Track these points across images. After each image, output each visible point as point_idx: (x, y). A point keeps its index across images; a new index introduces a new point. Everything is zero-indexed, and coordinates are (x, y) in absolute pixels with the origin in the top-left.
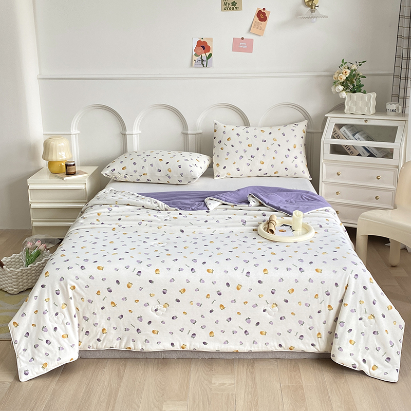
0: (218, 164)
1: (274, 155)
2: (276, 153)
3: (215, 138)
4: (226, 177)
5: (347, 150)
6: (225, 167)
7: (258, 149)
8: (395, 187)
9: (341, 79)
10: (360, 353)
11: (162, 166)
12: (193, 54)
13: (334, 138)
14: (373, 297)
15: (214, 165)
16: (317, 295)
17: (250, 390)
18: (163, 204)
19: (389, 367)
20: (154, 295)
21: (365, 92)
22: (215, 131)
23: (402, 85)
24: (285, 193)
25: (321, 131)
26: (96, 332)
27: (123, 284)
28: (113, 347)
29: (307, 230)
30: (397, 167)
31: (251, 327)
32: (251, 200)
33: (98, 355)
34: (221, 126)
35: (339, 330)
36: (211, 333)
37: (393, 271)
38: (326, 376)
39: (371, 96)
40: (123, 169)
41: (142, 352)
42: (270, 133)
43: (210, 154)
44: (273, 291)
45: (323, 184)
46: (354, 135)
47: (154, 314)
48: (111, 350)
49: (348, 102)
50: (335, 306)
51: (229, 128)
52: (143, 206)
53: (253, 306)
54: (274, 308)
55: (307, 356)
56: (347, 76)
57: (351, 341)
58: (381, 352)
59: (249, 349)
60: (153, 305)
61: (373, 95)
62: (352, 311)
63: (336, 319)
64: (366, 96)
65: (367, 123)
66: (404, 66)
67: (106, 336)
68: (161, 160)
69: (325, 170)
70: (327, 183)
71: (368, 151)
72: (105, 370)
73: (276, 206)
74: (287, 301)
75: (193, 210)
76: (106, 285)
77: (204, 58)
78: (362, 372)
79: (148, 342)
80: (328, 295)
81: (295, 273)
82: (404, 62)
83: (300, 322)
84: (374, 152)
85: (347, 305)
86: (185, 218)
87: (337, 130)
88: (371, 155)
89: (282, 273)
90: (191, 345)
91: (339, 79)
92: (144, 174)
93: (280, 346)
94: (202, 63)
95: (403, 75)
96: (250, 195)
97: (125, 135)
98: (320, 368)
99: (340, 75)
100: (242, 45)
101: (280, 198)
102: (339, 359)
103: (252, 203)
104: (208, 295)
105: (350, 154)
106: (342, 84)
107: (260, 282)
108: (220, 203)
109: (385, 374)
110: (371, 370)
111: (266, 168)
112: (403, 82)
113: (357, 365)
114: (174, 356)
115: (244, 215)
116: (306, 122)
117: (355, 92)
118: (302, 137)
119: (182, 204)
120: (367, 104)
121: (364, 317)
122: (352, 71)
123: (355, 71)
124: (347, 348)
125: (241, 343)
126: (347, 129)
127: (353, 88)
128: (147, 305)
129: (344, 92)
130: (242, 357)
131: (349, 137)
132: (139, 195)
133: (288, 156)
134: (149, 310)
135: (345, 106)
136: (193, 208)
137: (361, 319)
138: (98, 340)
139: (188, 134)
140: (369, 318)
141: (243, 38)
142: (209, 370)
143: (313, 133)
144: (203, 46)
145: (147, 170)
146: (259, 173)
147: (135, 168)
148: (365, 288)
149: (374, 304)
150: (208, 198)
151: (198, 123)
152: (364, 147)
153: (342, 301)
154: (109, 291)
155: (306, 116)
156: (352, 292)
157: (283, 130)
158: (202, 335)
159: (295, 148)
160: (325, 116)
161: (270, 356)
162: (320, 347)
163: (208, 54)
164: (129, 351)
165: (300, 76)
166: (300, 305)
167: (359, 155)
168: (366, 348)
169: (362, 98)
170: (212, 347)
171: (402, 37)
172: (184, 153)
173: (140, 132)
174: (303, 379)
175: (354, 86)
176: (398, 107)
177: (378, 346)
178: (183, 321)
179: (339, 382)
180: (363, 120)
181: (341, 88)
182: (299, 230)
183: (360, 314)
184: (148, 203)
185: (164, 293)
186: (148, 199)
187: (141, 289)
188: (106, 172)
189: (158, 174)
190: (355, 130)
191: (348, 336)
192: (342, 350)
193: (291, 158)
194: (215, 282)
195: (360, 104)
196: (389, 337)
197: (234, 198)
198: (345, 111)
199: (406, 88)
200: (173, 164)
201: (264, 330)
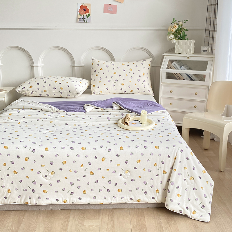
0: (94, 85)
1: (131, 79)
2: (132, 78)
3: (92, 68)
4: (100, 94)
5: (176, 76)
6: (99, 87)
7: (120, 76)
8: (206, 99)
9: (173, 30)
10: (184, 203)
11: (57, 85)
12: (78, 14)
13: (169, 69)
14: (193, 165)
15: (92, 86)
16: (156, 164)
17: (110, 229)
18: (55, 108)
19: (204, 212)
20: (44, 166)
21: (187, 40)
22: (93, 64)
23: (211, 36)
24: (137, 102)
25: (160, 65)
26: (3, 192)
27: (22, 158)
28: (15, 203)
29: (150, 122)
30: (208, 87)
31: (111, 187)
32: (114, 106)
33: (5, 208)
34: (96, 61)
35: (171, 187)
36: (84, 191)
37: (206, 152)
38: (162, 219)
39: (191, 42)
40: (30, 87)
41: (36, 206)
42: (128, 66)
43: (89, 79)
44: (127, 162)
45: (162, 99)
46: (181, 67)
47: (44, 179)
48: (14, 204)
49: (177, 46)
50: (168, 171)
51: (101, 62)
52: (42, 110)
53: (113, 172)
54: (127, 173)
55: (149, 206)
56: (177, 29)
57: (178, 195)
58: (199, 202)
59: (110, 202)
60: (44, 172)
61: (193, 41)
62: (179, 174)
63: (168, 180)
64: (188, 42)
65: (189, 59)
66: (212, 23)
67: (10, 195)
68: (56, 82)
69: (162, 89)
70: (164, 98)
71: (190, 77)
72: (10, 218)
73: (130, 109)
74: (135, 168)
75: (75, 112)
76: (9, 159)
77: (85, 17)
78: (186, 216)
79: (40, 199)
80: (163, 163)
81: (141, 149)
82: (212, 20)
83: (144, 182)
84: (194, 77)
85: (176, 170)
86: (70, 117)
87: (170, 63)
88: (192, 80)
89: (133, 149)
90: (70, 200)
91: (171, 31)
92: (44, 91)
93: (131, 199)
94: (84, 20)
95: (211, 29)
96: (114, 102)
97: (33, 66)
98: (158, 214)
99: (172, 28)
100: (109, 9)
101: (134, 105)
102: (171, 207)
103: (115, 108)
104: (82, 165)
105: (178, 78)
106: (173, 34)
107: (117, 155)
108: (93, 108)
109: (201, 217)
110: (192, 214)
111: (125, 88)
112: (211, 33)
113: (183, 211)
114: (59, 208)
115: (110, 115)
116: (150, 59)
117: (181, 39)
118: (148, 69)
119: (68, 108)
120: (189, 47)
121: (187, 179)
122: (179, 26)
123: (181, 26)
124: (176, 200)
125: (105, 198)
126: (176, 63)
127: (180, 37)
128: (39, 172)
129: (175, 39)
130: (106, 208)
131: (177, 68)
132: (40, 103)
133: (140, 80)
134: (41, 176)
135: (175, 48)
136: (76, 111)
137: (185, 180)
138: (5, 198)
139: (75, 67)
140: (190, 179)
141: (110, 5)
142: (82, 217)
143: (155, 67)
144: (84, 9)
145: (46, 88)
146: (121, 91)
147: (38, 86)
148: (187, 158)
149: (194, 169)
150: (86, 105)
151: (81, 59)
152: (186, 74)
153: (172, 167)
154: (12, 163)
155: (151, 56)
156: (179, 161)
157: (136, 63)
158: (78, 193)
159: (144, 75)
160: (163, 55)
161: (125, 206)
162: (158, 199)
163: (87, 14)
164: (27, 205)
165: (146, 30)
166: (145, 171)
167: (184, 79)
168: (188, 199)
169: (186, 43)
170: (85, 201)
171: (211, 5)
172: (71, 78)
173: (43, 65)
174: (146, 221)
175: (181, 36)
176: (209, 49)
177: (196, 198)
178: (65, 183)
179: (170, 222)
180: (187, 57)
181: (173, 36)
182: (145, 123)
183: (185, 176)
184: (45, 107)
185: (51, 164)
186: (45, 105)
187: (35, 161)
188: (19, 89)
189: (54, 91)
190: (182, 64)
191: (176, 191)
192: (172, 201)
193: (142, 81)
194: (87, 156)
195: (185, 47)
196: (203, 192)
197: (103, 104)
198: (175, 52)
199: (213, 37)
200: (64, 84)
201: (120, 189)
